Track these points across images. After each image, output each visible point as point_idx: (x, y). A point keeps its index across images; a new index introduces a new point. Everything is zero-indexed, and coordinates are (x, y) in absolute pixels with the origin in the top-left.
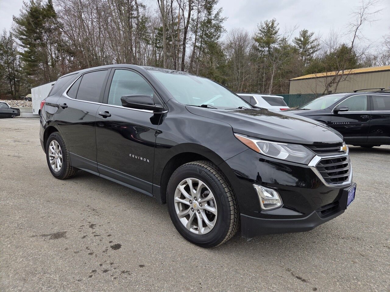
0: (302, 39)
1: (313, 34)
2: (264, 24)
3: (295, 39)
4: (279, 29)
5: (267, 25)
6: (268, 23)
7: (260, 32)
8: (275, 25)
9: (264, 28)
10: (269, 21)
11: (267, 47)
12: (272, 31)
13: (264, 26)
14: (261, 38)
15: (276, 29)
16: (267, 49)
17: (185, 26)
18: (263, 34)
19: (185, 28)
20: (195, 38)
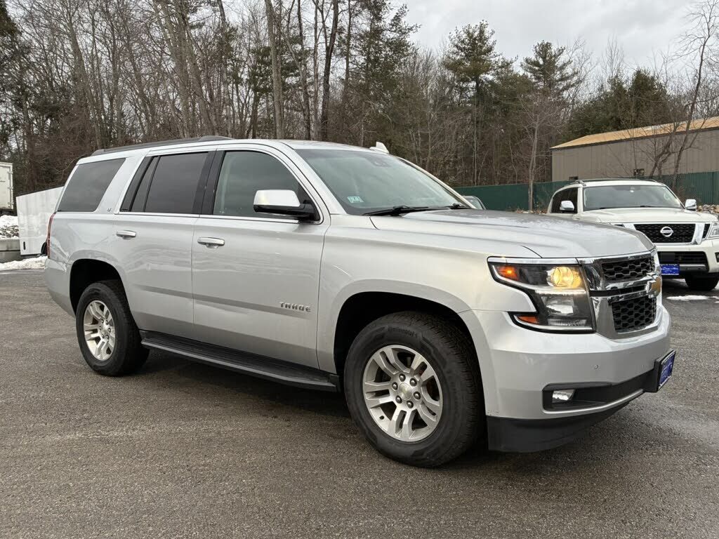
0: (541, 62)
1: (563, 50)
2: (462, 33)
3: (527, 60)
4: (494, 43)
5: (470, 35)
6: (471, 31)
7: (456, 49)
8: (487, 35)
9: (463, 42)
10: (473, 26)
11: (473, 80)
12: (481, 47)
13: (464, 36)
14: (460, 63)
15: (490, 42)
16: (473, 84)
17: (328, 44)
18: (463, 54)
19: (328, 49)
20: (345, 67)
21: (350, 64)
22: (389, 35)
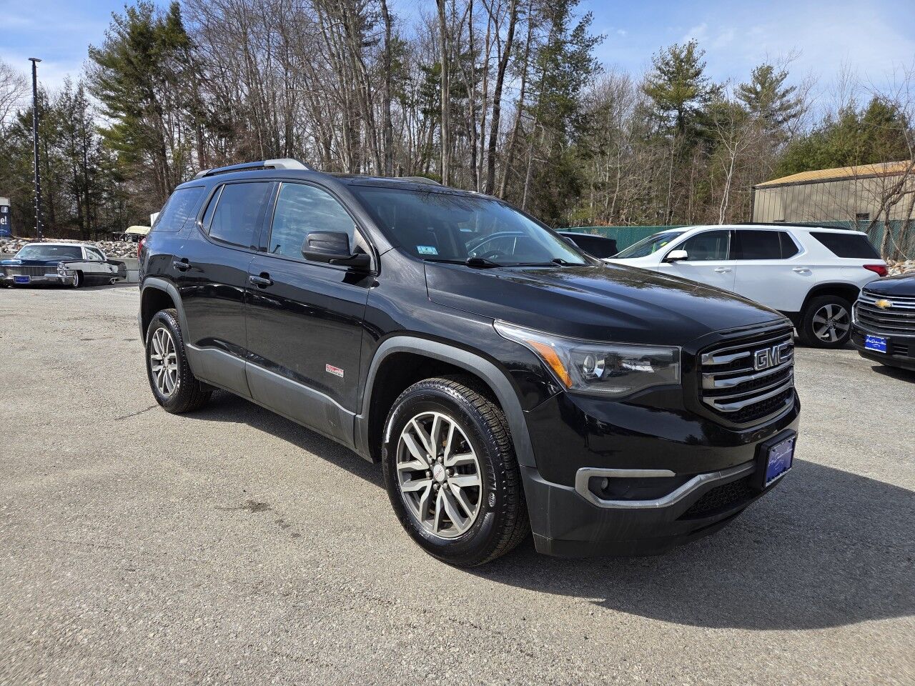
0: (759, 88)
1: (786, 75)
2: (667, 53)
3: (742, 87)
4: (704, 66)
5: (676, 57)
6: (678, 51)
7: (659, 72)
8: (695, 55)
9: (667, 64)
10: (680, 45)
11: (675, 108)
12: (688, 70)
13: (670, 57)
14: (661, 88)
15: (698, 65)
16: (674, 113)
17: (501, 59)
18: (666, 78)
19: (500, 65)
20: (521, 88)
21: (527, 85)
22: (570, 48)
